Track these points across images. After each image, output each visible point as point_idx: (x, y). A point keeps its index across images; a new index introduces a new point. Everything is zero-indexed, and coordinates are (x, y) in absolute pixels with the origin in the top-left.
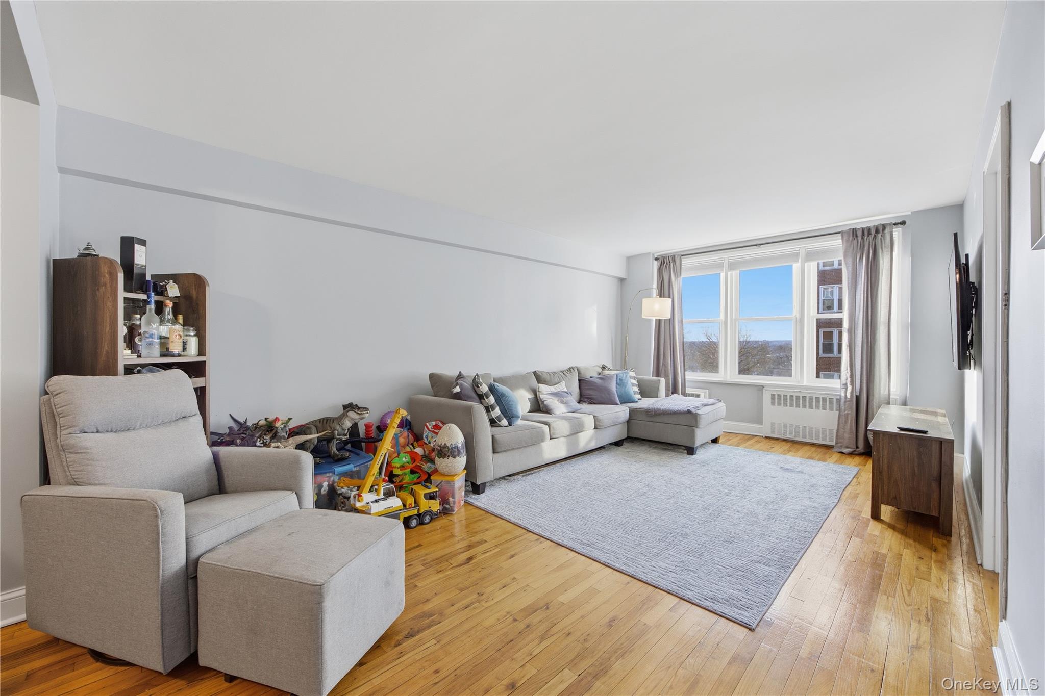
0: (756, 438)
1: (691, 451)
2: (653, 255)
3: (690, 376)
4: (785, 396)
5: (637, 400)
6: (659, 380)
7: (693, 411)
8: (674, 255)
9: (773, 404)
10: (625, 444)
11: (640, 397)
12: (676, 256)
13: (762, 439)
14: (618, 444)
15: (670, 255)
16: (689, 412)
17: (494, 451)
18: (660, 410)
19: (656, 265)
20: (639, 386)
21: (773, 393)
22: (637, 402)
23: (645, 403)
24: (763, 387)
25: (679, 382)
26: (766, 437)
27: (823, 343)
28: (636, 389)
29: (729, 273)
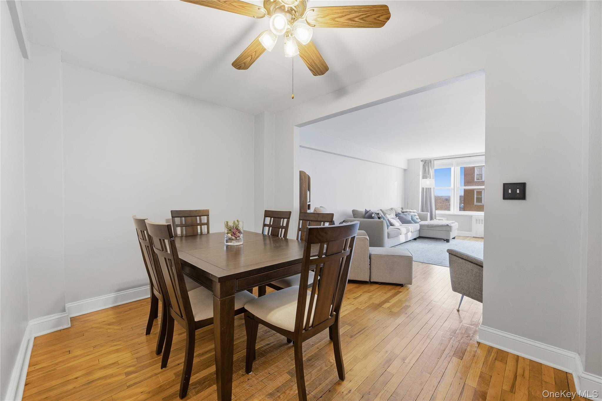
0: (469, 238)
1: (447, 241)
2: (421, 158)
3: (438, 212)
4: (479, 220)
5: (418, 222)
6: (427, 214)
7: (449, 225)
8: (431, 160)
9: (477, 223)
10: (418, 240)
11: (420, 221)
12: (432, 160)
13: (472, 238)
14: (415, 239)
15: (429, 159)
16: (448, 225)
17: (388, 238)
18: (434, 225)
19: (421, 164)
20: (418, 216)
21: (477, 218)
22: (419, 223)
23: (423, 223)
24: (472, 216)
25: (433, 215)
26: (473, 237)
27: (476, 198)
28: (418, 217)
29: (456, 168)
